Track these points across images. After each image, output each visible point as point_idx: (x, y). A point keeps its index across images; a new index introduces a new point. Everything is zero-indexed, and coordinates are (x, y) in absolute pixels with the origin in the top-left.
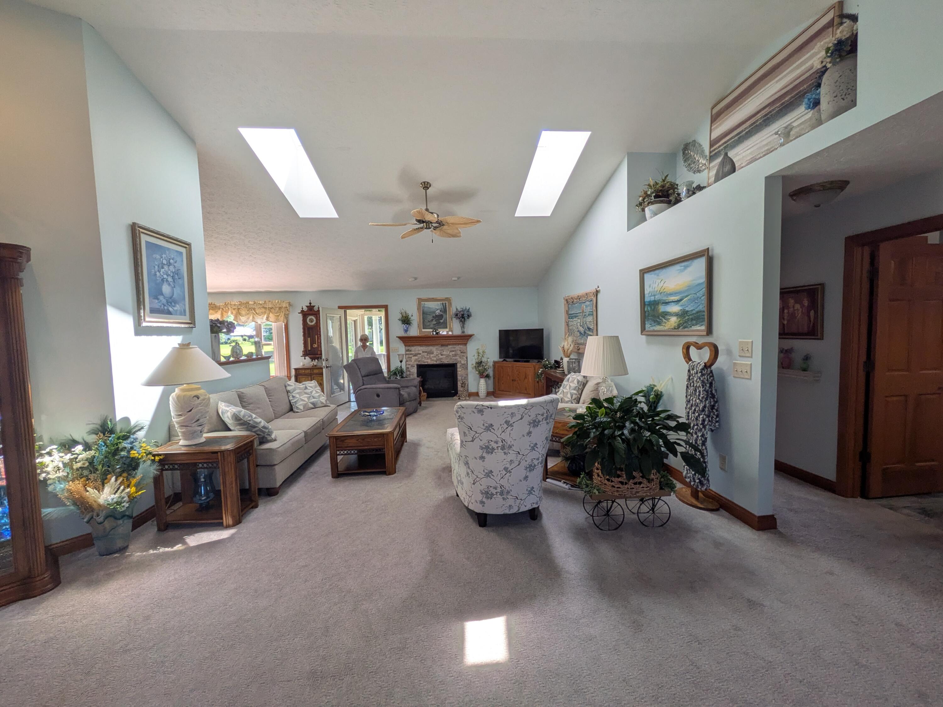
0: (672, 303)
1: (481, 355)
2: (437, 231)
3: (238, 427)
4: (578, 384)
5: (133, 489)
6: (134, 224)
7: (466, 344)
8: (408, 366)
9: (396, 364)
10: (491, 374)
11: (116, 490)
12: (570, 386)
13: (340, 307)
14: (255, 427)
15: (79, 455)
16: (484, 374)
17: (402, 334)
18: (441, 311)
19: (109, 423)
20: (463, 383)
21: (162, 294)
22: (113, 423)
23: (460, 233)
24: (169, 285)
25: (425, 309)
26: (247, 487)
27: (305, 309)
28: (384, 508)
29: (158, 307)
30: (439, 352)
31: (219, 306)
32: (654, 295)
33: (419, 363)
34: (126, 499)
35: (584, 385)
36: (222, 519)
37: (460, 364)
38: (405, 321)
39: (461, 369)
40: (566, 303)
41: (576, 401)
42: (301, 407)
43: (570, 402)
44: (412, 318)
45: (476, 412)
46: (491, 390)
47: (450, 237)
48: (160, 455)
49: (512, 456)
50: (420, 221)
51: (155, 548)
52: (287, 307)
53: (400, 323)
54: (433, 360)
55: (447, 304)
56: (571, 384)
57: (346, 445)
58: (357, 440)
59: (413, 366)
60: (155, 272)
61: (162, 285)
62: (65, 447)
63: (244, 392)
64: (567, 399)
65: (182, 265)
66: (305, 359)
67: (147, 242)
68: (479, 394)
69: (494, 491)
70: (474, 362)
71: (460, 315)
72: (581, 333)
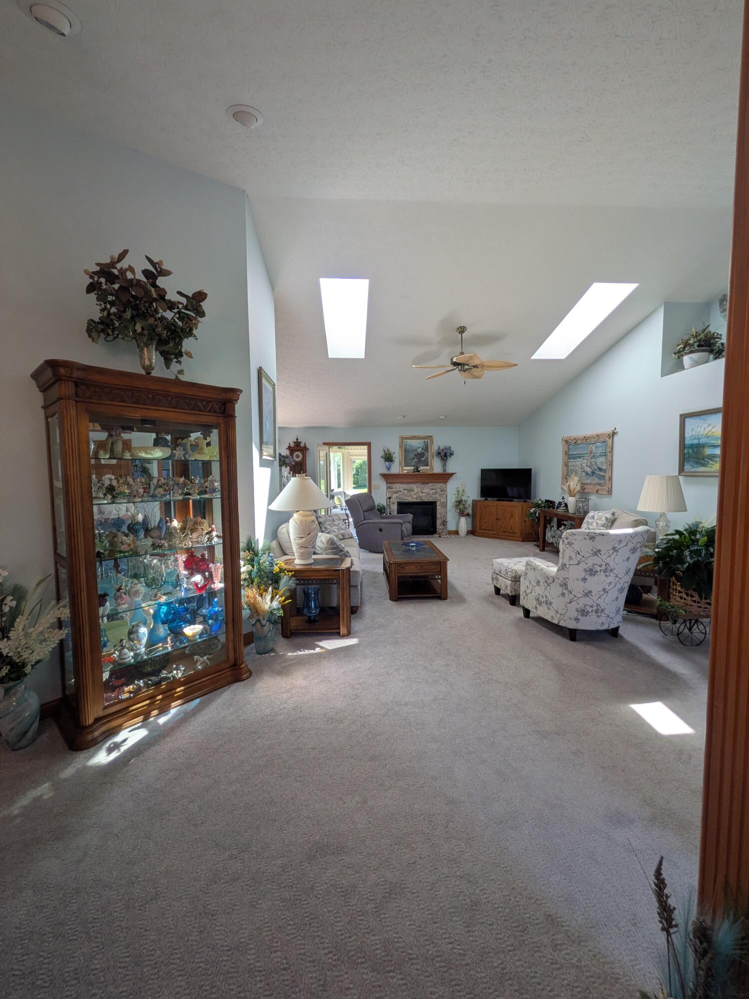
1: (460, 494)
5: (283, 599)
6: (260, 368)
7: (446, 483)
10: (470, 512)
12: (597, 524)
16: (464, 513)
17: (386, 472)
18: (422, 449)
20: (442, 521)
21: (267, 430)
22: (254, 542)
23: (484, 376)
25: (407, 447)
27: (292, 445)
29: (266, 442)
30: (419, 490)
32: (698, 439)
33: (400, 501)
35: (613, 522)
36: (339, 629)
37: (440, 503)
38: (388, 459)
39: (440, 508)
40: (564, 443)
44: (394, 456)
45: (587, 538)
46: (470, 529)
47: (471, 378)
49: (611, 578)
50: (455, 364)
51: (299, 650)
53: (382, 460)
54: (413, 498)
55: (429, 442)
56: (598, 521)
57: (406, 572)
58: (417, 567)
59: (393, 503)
60: (265, 410)
61: (267, 422)
65: (272, 403)
67: (263, 384)
68: (459, 533)
69: (590, 609)
70: (454, 500)
71: (443, 454)
72: (587, 474)
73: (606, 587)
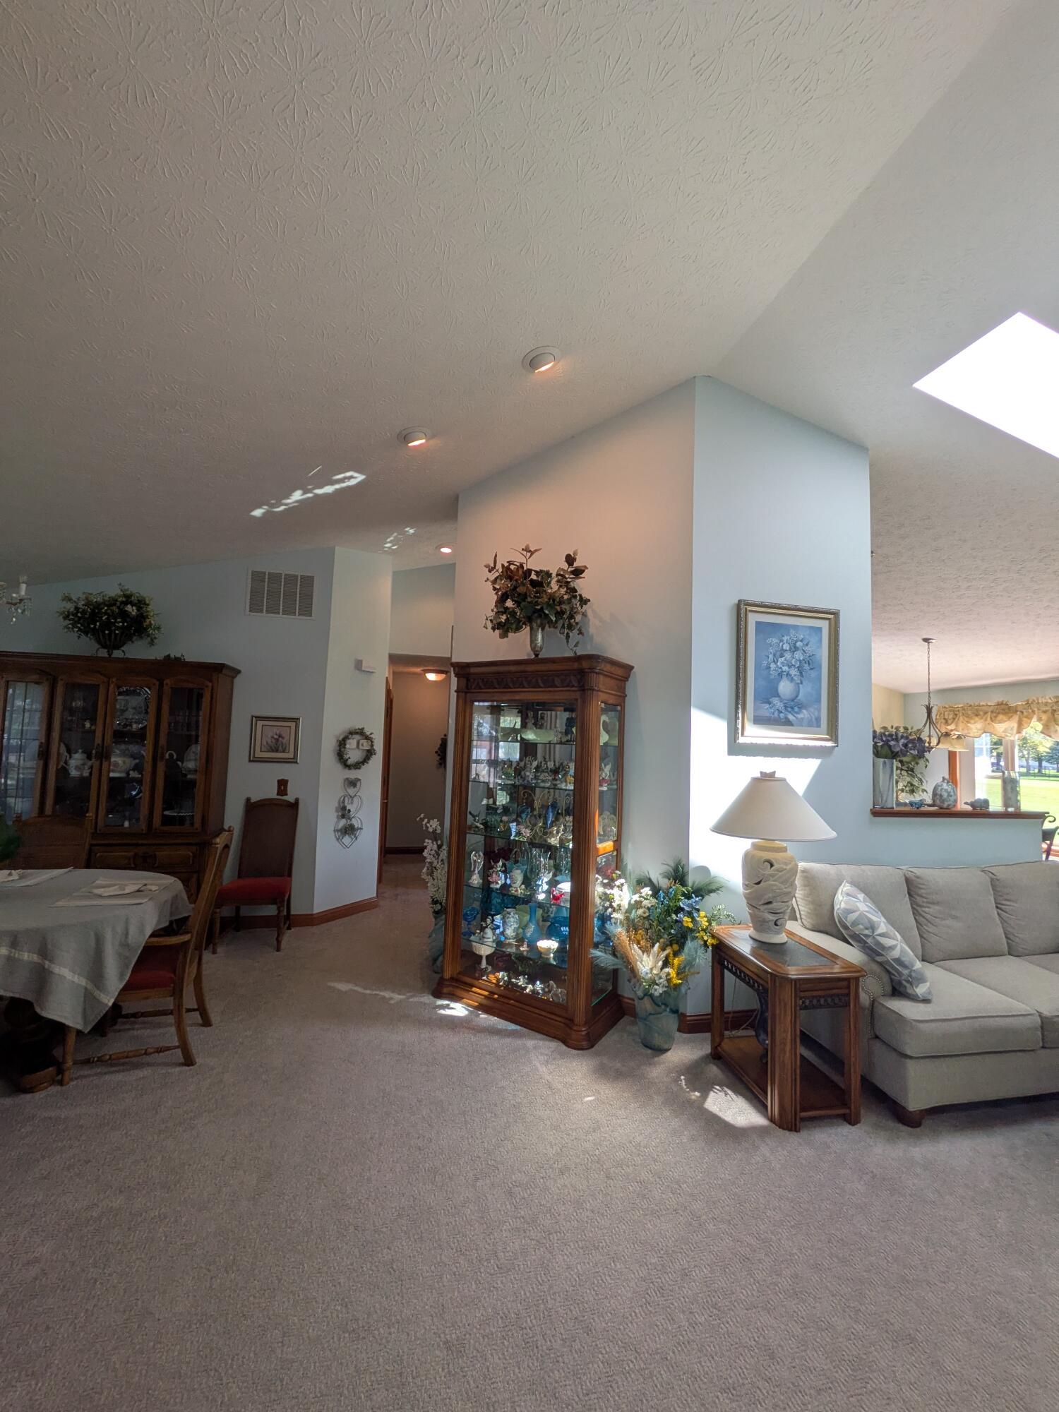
5: (673, 973)
6: (741, 601)
11: (658, 962)
15: (645, 899)
19: (681, 868)
21: (778, 696)
22: (686, 870)
24: (792, 680)
29: (768, 715)
34: (663, 981)
36: (766, 1098)
60: (769, 664)
61: (779, 682)
62: (638, 884)
63: (930, 877)
65: (820, 646)
67: (758, 624)
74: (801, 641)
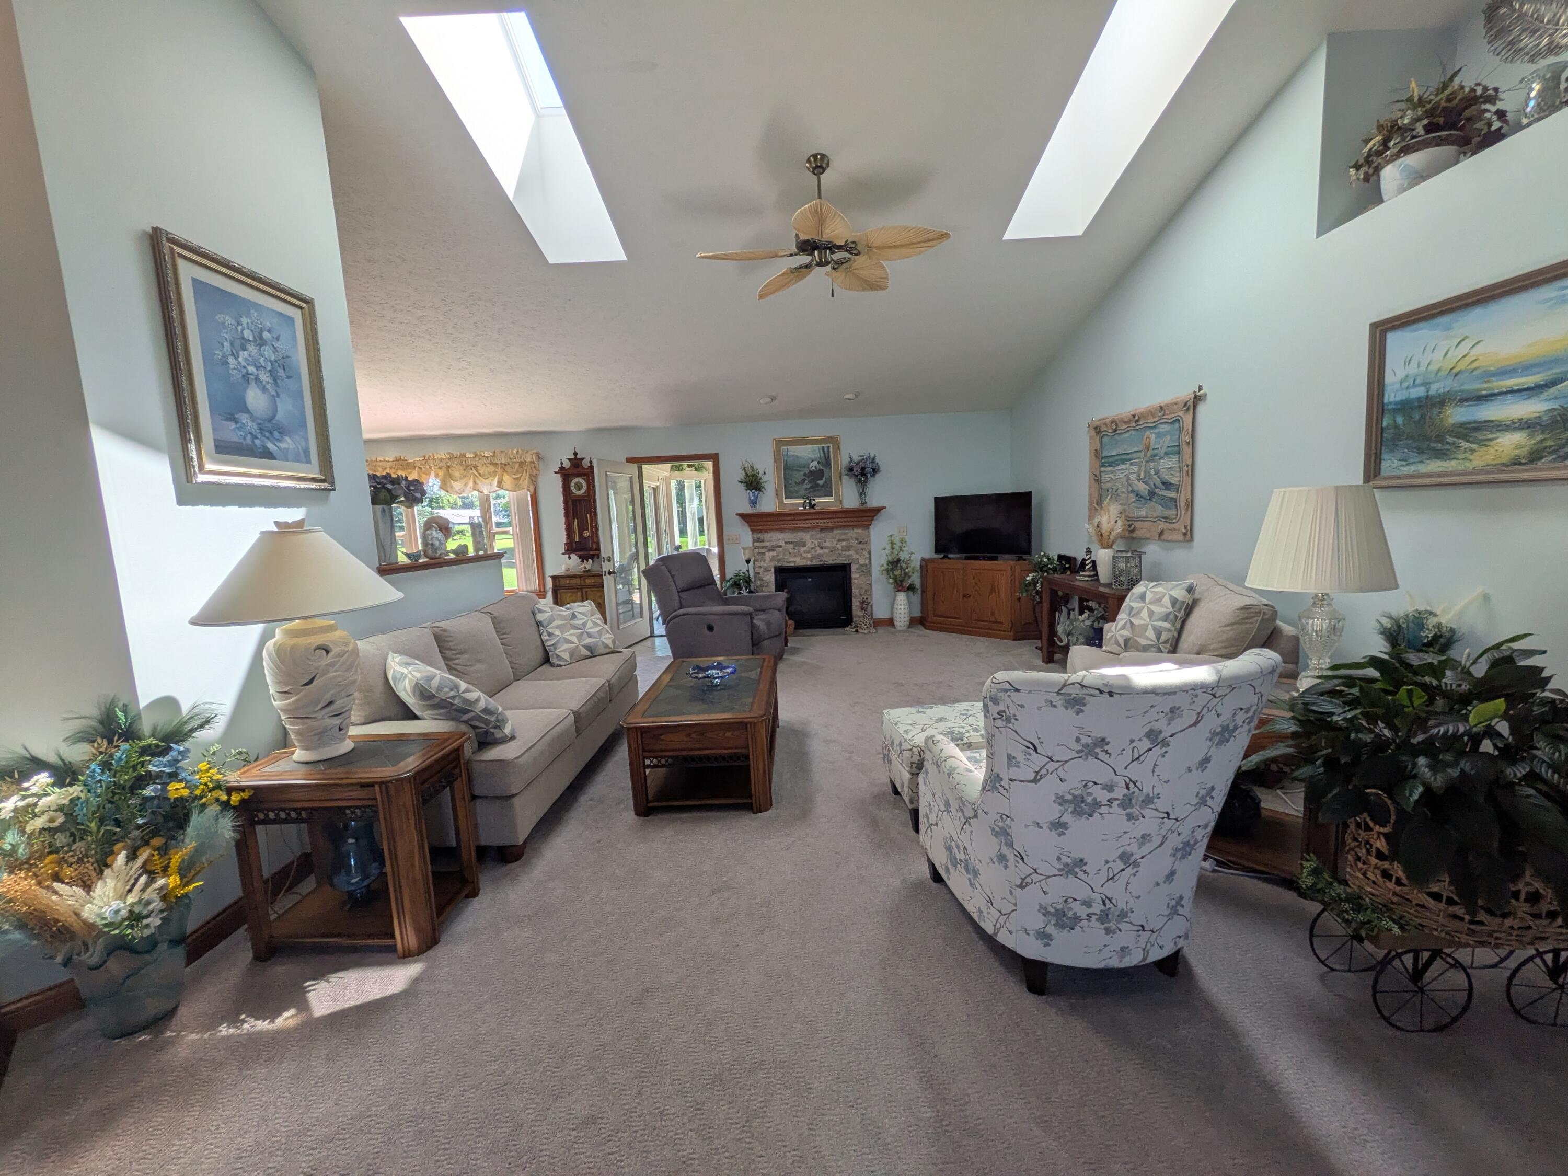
0: (1509, 396)
1: (897, 548)
2: (840, 275)
3: (429, 712)
4: (1173, 606)
5: (173, 880)
6: (156, 230)
7: (868, 527)
8: (757, 570)
9: (737, 565)
10: (918, 584)
11: (132, 881)
12: (1151, 613)
13: (630, 460)
14: (466, 712)
15: (40, 797)
16: (904, 584)
17: (747, 509)
18: (819, 463)
19: (120, 714)
20: (864, 602)
21: (247, 411)
22: (132, 713)
23: (887, 278)
24: (264, 389)
25: (790, 460)
26: (454, 844)
27: (567, 464)
28: (764, 909)
29: (236, 440)
30: (816, 542)
31: (414, 463)
33: (779, 565)
34: (157, 904)
35: (1189, 609)
36: (392, 936)
37: (857, 566)
38: (750, 484)
39: (857, 576)
40: (1093, 433)
41: (1168, 646)
42: (566, 656)
43: (1153, 649)
44: (765, 478)
45: (1059, 704)
46: (917, 614)
47: (864, 290)
48: (242, 789)
49: (1150, 823)
50: (806, 247)
51: (234, 1020)
52: (533, 462)
53: (742, 487)
54: (804, 558)
55: (831, 449)
56: (1153, 608)
57: (663, 747)
58: (689, 735)
59: (767, 570)
60: (225, 357)
61: (245, 389)
62: (12, 777)
63: (448, 628)
64: (1143, 642)
65: (295, 346)
66: (570, 558)
67: (195, 281)
68: (895, 623)
69: (1082, 912)
70: (884, 561)
71: (857, 470)
72: (1139, 496)
73: (1133, 848)
74: (269, 331)
